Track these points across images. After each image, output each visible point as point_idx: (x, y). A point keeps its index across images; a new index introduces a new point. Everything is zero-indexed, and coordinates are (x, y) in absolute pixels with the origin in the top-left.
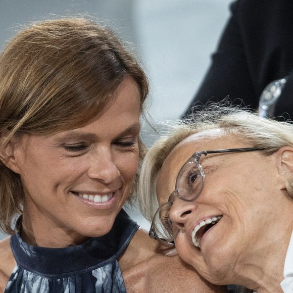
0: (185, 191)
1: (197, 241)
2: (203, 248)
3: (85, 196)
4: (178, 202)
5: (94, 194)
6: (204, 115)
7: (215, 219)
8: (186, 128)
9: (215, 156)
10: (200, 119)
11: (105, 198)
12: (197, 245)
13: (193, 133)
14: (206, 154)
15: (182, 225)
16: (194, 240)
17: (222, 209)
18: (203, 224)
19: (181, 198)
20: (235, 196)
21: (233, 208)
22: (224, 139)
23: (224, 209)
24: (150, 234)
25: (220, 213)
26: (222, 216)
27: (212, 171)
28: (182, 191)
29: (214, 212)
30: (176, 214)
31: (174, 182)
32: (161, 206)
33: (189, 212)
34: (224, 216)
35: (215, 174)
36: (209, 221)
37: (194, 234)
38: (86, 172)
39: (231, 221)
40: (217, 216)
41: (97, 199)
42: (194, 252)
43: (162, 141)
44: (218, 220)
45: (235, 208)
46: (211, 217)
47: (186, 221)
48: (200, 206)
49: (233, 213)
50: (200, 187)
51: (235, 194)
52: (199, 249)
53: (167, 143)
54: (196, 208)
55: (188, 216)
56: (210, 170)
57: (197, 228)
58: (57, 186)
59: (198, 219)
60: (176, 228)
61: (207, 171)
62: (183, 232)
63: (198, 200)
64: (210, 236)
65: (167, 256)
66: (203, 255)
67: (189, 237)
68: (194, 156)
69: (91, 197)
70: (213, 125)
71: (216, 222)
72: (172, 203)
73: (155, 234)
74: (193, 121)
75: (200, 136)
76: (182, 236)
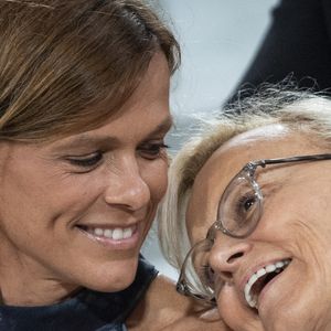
0: (232, 222)
1: (252, 299)
2: (262, 310)
3: (98, 231)
4: (221, 240)
5: (112, 227)
6: (257, 103)
7: (280, 265)
8: (229, 124)
9: (277, 168)
10: (249, 110)
11: (128, 233)
12: (252, 304)
13: (241, 132)
14: (263, 165)
15: (229, 274)
16: (248, 298)
17: (291, 249)
18: (262, 273)
19: (227, 234)
20: (310, 229)
21: (308, 247)
22: (289, 140)
23: (294, 249)
24: (178, 288)
25: (288, 256)
26: (290, 260)
27: (274, 191)
28: (228, 222)
29: (279, 254)
30: (220, 257)
31: (216, 209)
32: (194, 245)
33: (240, 254)
34: (294, 260)
35: (278, 195)
36: (271, 268)
37: (248, 288)
38: (101, 195)
39: (305, 267)
40: (283, 261)
41: (117, 234)
42: (248, 315)
43: (192, 144)
44: (285, 266)
45: (311, 248)
46: (275, 262)
47: (236, 268)
48: (257, 246)
49: (307, 256)
50: (256, 217)
51: (311, 226)
52: (255, 311)
53: (200, 148)
54: (251, 249)
55: (239, 260)
56: (272, 190)
57: (254, 279)
58: (54, 219)
59: (254, 265)
60: (220, 279)
61: (266, 191)
62: (230, 285)
63: (254, 235)
64: (272, 290)
65: (203, 320)
66: (261, 319)
67: (240, 293)
68: (246, 169)
69: (107, 233)
70: (271, 119)
71: (282, 270)
72: (213, 241)
73: (186, 288)
74: (239, 112)
75: (252, 137)
76: (228, 292)
